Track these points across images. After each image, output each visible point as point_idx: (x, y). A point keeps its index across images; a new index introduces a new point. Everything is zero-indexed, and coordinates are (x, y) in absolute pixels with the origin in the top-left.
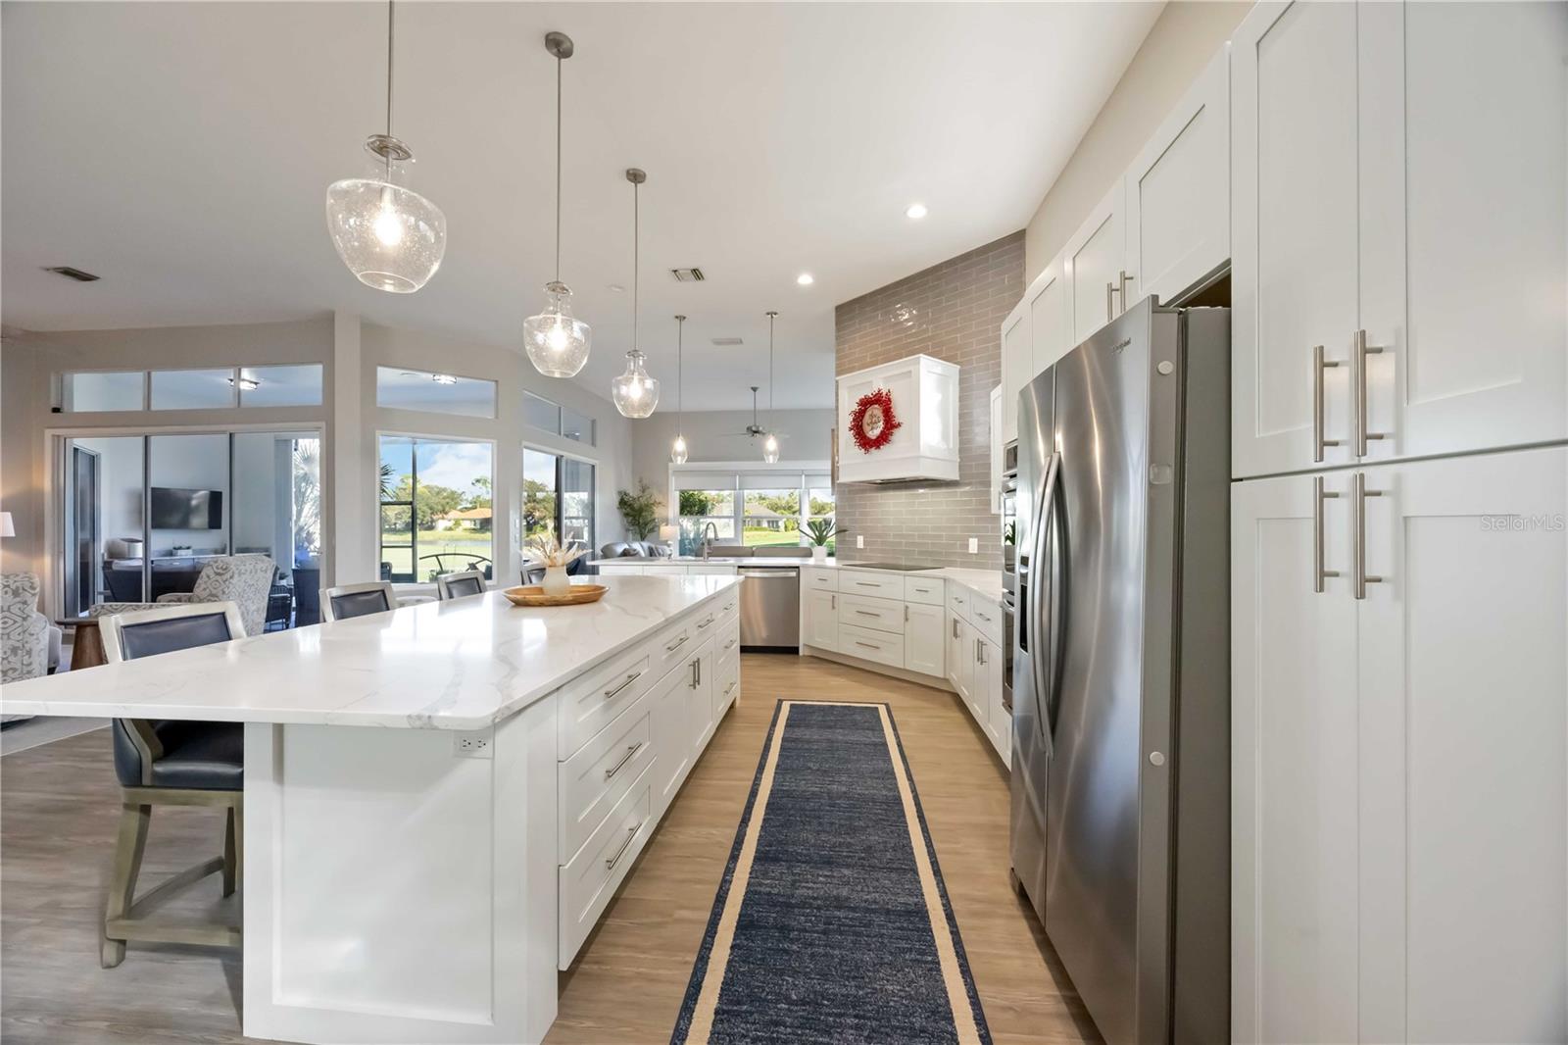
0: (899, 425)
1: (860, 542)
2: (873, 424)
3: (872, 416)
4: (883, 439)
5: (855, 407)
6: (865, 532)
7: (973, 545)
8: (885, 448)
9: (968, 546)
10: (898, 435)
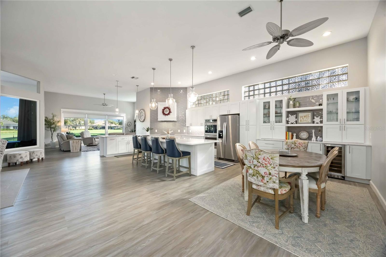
0: (171, 112)
1: (156, 131)
2: (166, 112)
3: (166, 110)
4: (169, 114)
5: (163, 108)
6: (157, 129)
7: (179, 131)
8: (169, 116)
9: (178, 131)
10: (171, 114)
